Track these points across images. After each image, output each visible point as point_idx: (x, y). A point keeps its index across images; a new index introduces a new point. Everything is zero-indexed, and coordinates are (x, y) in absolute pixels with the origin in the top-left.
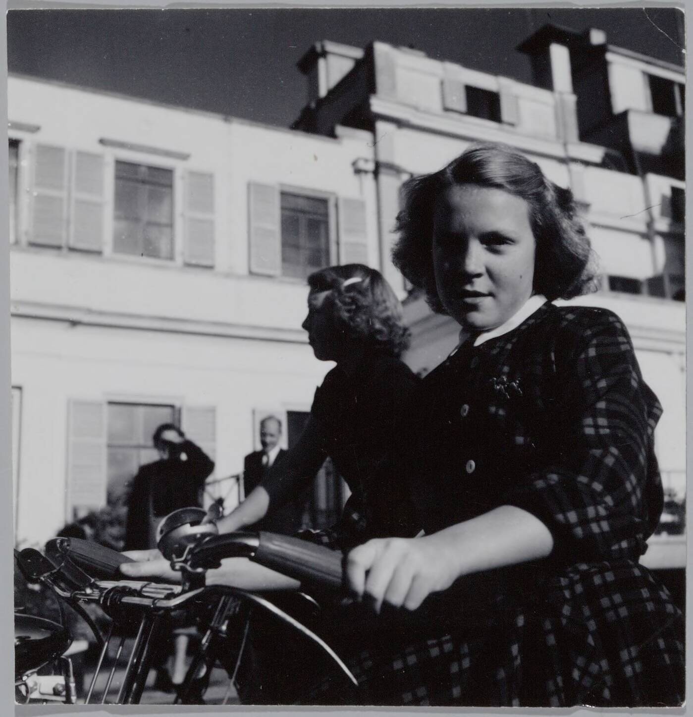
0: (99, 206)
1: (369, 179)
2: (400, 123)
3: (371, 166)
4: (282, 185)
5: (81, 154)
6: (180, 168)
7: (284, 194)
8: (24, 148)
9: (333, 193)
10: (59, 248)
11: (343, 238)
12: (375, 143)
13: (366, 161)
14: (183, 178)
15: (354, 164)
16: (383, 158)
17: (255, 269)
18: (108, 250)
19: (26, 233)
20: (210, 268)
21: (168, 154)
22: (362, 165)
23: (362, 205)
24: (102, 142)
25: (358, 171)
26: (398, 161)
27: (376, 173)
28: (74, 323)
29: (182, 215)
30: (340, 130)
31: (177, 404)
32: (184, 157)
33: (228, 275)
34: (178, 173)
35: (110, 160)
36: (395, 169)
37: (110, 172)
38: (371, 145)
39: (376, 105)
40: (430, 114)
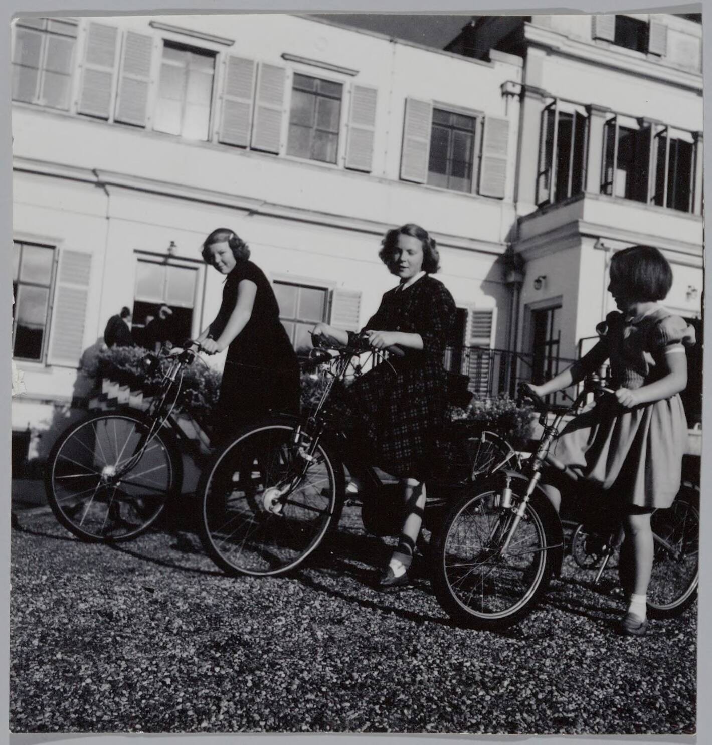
0: (279, 113)
1: (515, 102)
2: (550, 50)
3: (517, 90)
4: (435, 102)
5: (266, 66)
6: (348, 82)
7: (437, 111)
8: (220, 58)
9: (482, 112)
10: (244, 147)
11: (486, 154)
12: (525, 67)
13: (514, 84)
14: (349, 92)
15: (503, 86)
16: (530, 82)
17: (403, 177)
18: (283, 152)
19: (218, 133)
20: (368, 172)
21: (339, 69)
22: (510, 88)
23: (506, 125)
24: (283, 56)
25: (506, 94)
26: (544, 86)
27: (522, 96)
28: (252, 212)
29: (347, 126)
30: (494, 54)
31: (330, 288)
32: (352, 73)
33: (381, 180)
34: (346, 88)
35: (290, 73)
36: (540, 93)
37: (289, 83)
38: (520, 70)
39: (530, 31)
40: (579, 42)
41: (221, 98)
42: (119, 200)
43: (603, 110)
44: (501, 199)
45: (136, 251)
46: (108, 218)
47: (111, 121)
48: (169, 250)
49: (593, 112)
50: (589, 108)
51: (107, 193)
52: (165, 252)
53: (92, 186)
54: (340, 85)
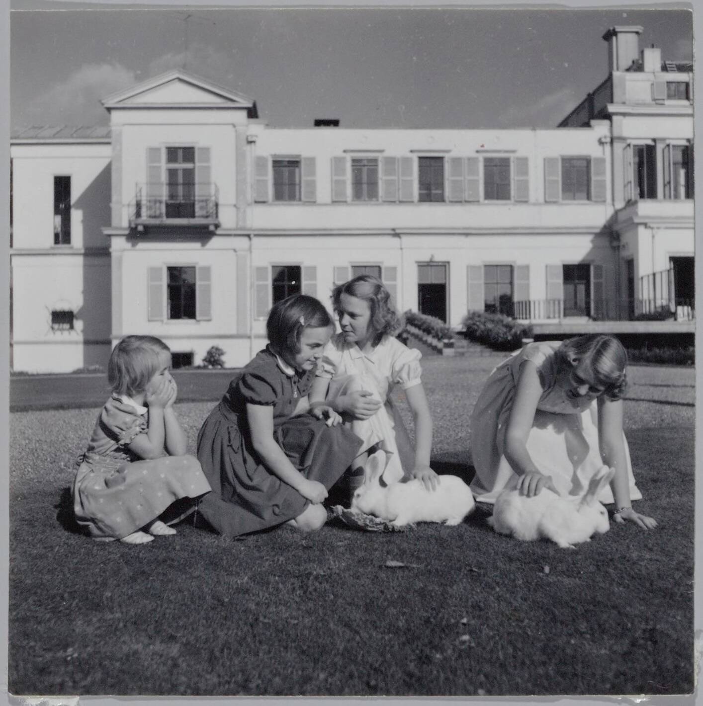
0: (478, 180)
1: (608, 148)
2: (624, 115)
3: (608, 140)
4: (562, 155)
5: (469, 159)
6: (512, 157)
7: (563, 160)
8: (445, 160)
9: (589, 156)
10: (461, 202)
11: (593, 178)
12: (611, 126)
13: (605, 137)
14: (513, 162)
15: (599, 140)
16: (615, 134)
17: (548, 200)
18: (482, 200)
20: (527, 201)
21: (506, 151)
22: (603, 140)
23: (604, 160)
24: (477, 152)
25: (601, 143)
26: (625, 134)
27: (612, 142)
28: (468, 234)
29: (514, 179)
30: (593, 122)
31: (513, 264)
32: (513, 152)
33: (535, 204)
34: (512, 160)
35: (481, 159)
36: (622, 139)
37: (481, 165)
38: (609, 127)
39: (611, 108)
40: (644, 105)
41: (448, 179)
42: (405, 239)
43: (663, 140)
44: (604, 201)
45: (417, 262)
46: (401, 249)
47: (397, 202)
48: (431, 259)
49: (657, 142)
50: (654, 140)
51: (400, 238)
52: (429, 261)
53: (392, 236)
54: (508, 159)
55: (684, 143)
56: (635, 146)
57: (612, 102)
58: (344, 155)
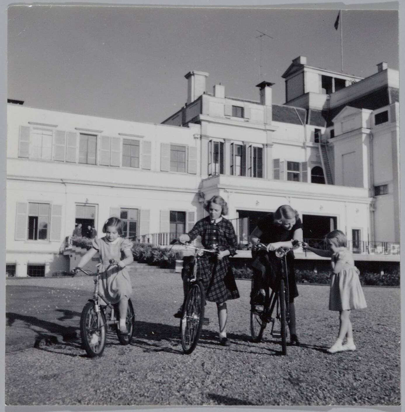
0: (119, 153)
1: (198, 141)
2: (209, 122)
3: (199, 136)
4: (171, 143)
5: (114, 138)
6: (141, 140)
7: (171, 145)
8: (99, 137)
9: (187, 145)
10: (108, 166)
11: (189, 160)
13: (198, 135)
14: (142, 143)
15: (194, 135)
16: (203, 134)
17: (162, 170)
18: (121, 166)
20: (150, 170)
21: (138, 136)
22: (196, 136)
23: (196, 149)
24: (119, 134)
25: (195, 138)
26: (208, 134)
27: (201, 138)
28: (112, 187)
29: (142, 155)
30: (190, 125)
31: (139, 208)
32: (142, 137)
33: (155, 172)
35: (122, 139)
36: (207, 137)
37: (121, 143)
38: (200, 129)
39: (202, 117)
40: (219, 117)
41: (100, 150)
42: (70, 187)
43: (229, 140)
44: (195, 174)
45: (76, 203)
46: (66, 193)
47: (65, 162)
48: (86, 201)
49: (226, 141)
50: (224, 140)
51: (66, 186)
52: (85, 202)
53: (61, 184)
54: (139, 141)
55: (241, 144)
56: (214, 142)
57: (201, 113)
58: (29, 125)
